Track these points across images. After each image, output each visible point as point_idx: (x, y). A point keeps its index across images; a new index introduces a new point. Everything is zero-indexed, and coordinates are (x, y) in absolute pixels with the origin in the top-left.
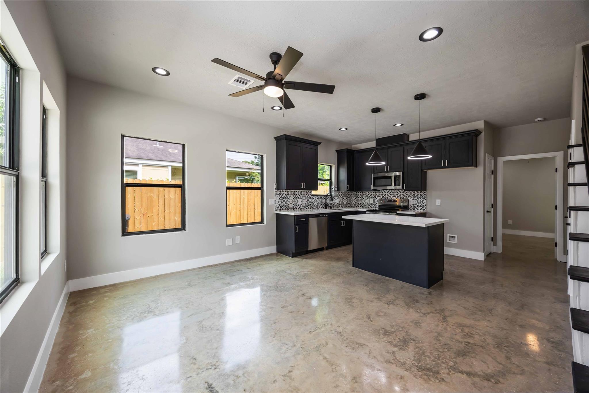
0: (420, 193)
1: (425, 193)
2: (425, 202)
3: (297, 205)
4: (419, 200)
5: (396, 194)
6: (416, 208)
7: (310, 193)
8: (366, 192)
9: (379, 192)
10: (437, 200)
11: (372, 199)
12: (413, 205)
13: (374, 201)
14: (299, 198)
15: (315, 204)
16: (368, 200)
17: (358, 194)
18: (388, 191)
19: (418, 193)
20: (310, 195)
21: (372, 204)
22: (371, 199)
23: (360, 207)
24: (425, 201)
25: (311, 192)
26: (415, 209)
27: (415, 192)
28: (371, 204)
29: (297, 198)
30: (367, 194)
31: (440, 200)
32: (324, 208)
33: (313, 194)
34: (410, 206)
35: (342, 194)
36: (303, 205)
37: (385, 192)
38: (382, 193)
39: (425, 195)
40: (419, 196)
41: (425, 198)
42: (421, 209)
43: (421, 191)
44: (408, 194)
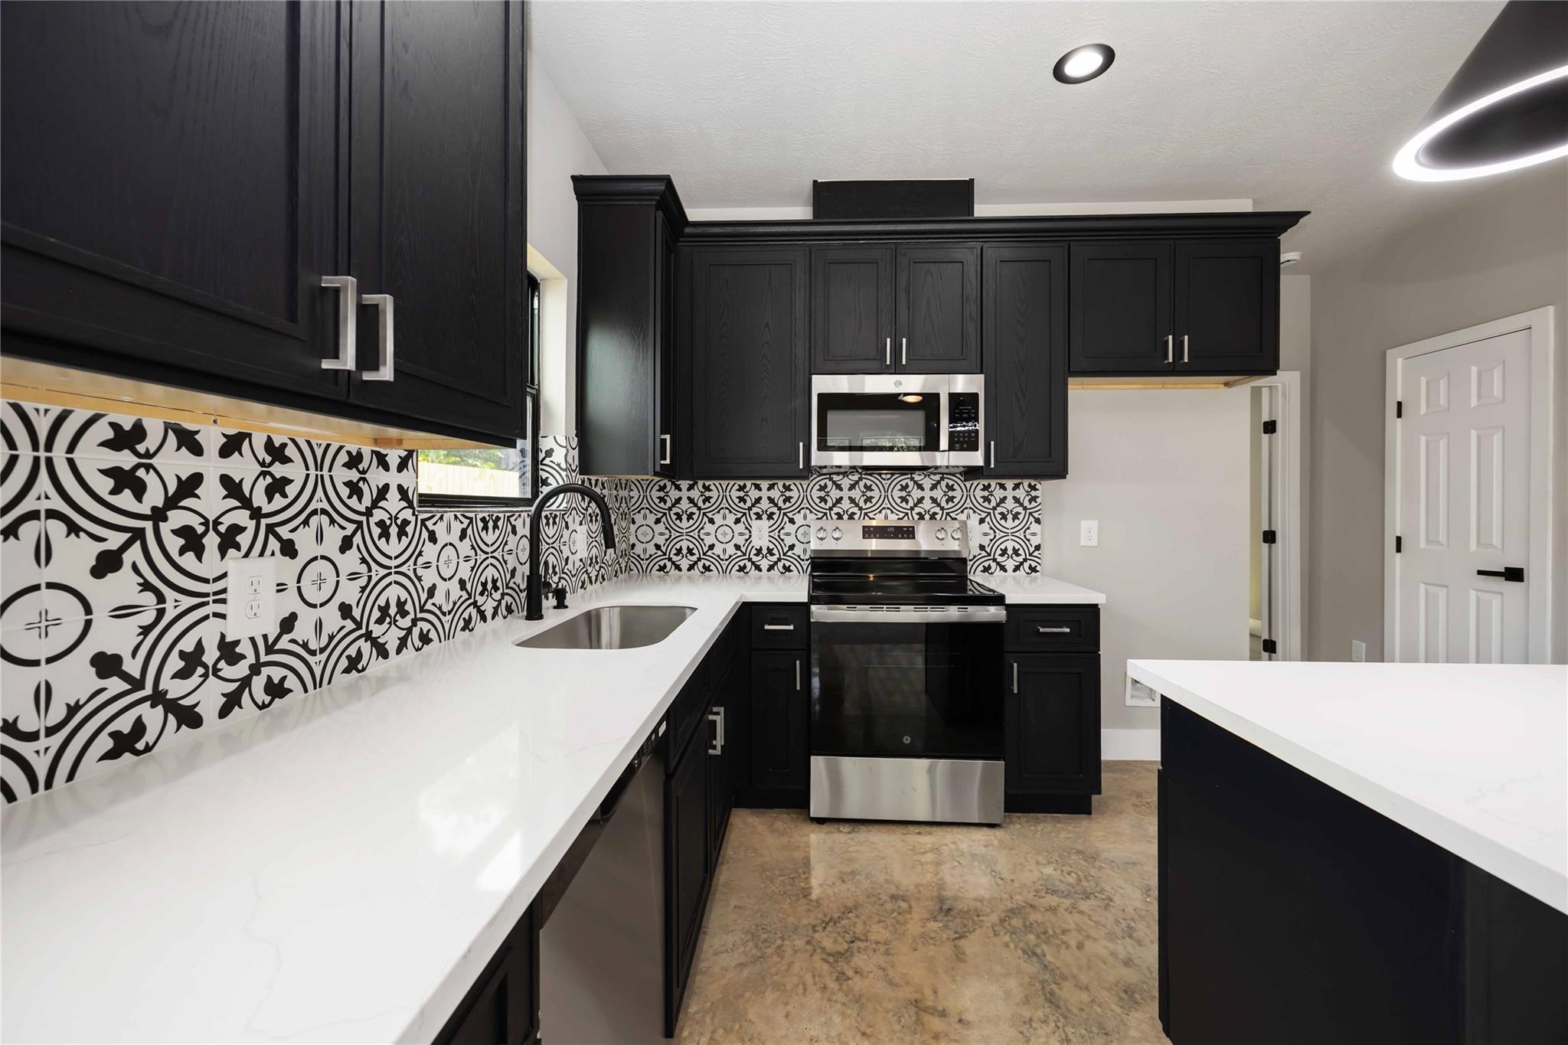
0: (1014, 489)
1: (1033, 493)
2: (1034, 534)
4: (1010, 523)
5: (897, 494)
6: (992, 565)
8: (724, 483)
9: (805, 483)
10: (1085, 524)
11: (765, 523)
12: (982, 547)
13: (775, 534)
16: (740, 528)
17: (674, 494)
19: (1005, 489)
21: (765, 551)
22: (755, 524)
23: (691, 568)
24: (1035, 528)
25: (403, 466)
26: (989, 567)
27: (990, 486)
28: (760, 552)
30: (735, 494)
31: (1093, 524)
33: (421, 490)
34: (966, 557)
37: (839, 487)
38: (823, 488)
39: (1033, 499)
40: (1010, 504)
41: (1036, 515)
42: (1017, 569)
43: (1017, 481)
44: (957, 494)
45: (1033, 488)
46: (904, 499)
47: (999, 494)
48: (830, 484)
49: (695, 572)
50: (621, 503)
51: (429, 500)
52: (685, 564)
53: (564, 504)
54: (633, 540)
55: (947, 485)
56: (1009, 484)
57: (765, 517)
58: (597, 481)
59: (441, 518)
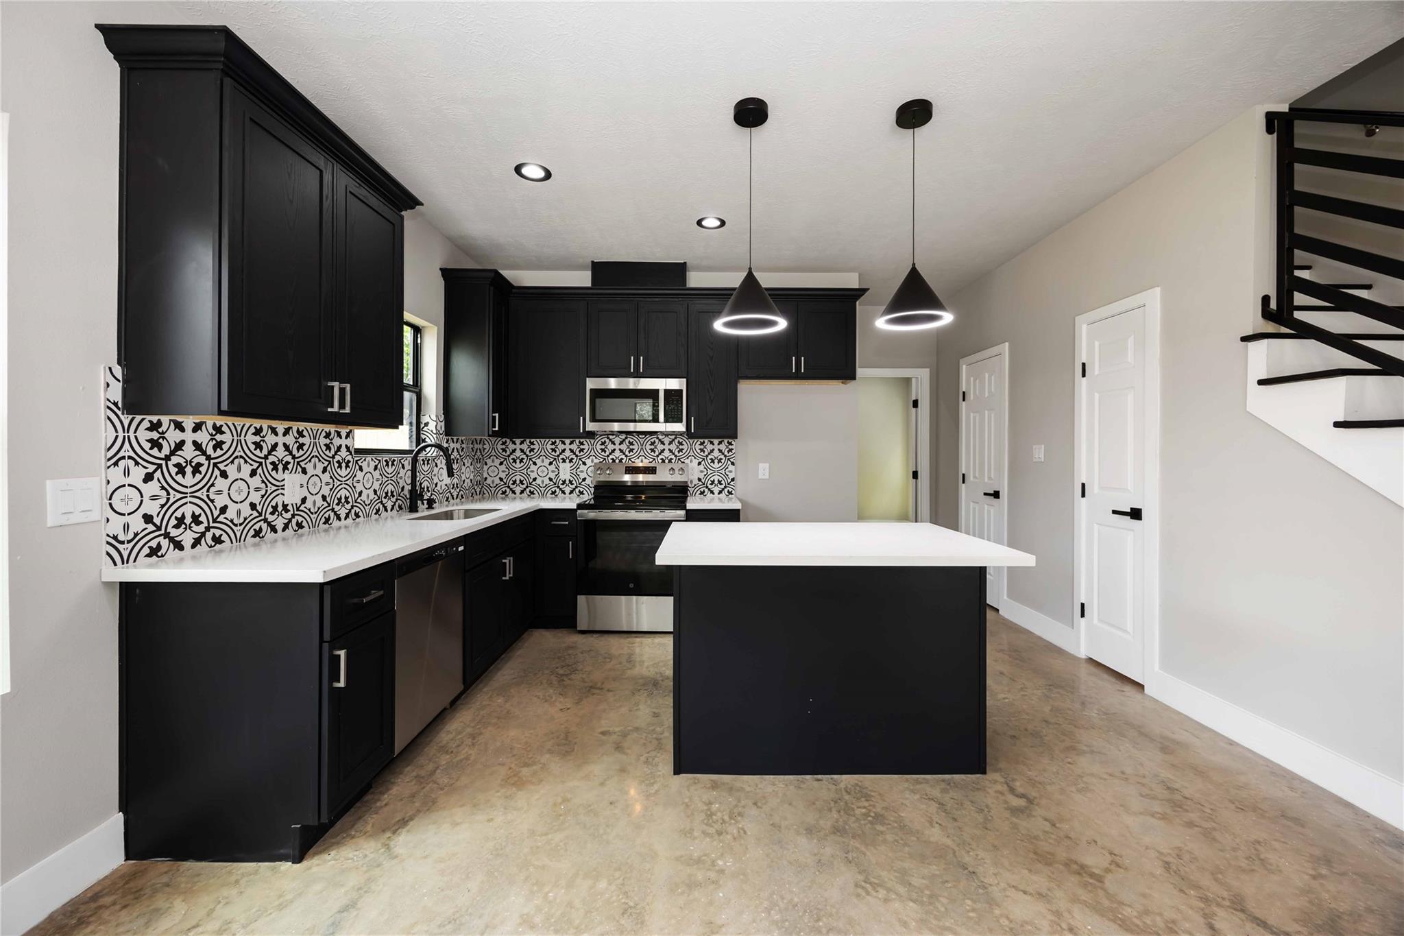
0: (719, 444)
1: (730, 447)
2: (731, 472)
3: (275, 508)
4: (716, 465)
5: (648, 447)
6: (706, 490)
7: (343, 442)
8: (543, 440)
9: (592, 441)
10: (761, 466)
11: (568, 465)
12: (700, 480)
13: (574, 471)
14: (285, 468)
15: (368, 496)
16: (552, 467)
17: (511, 447)
18: (624, 440)
19: (713, 444)
20: (344, 449)
21: (567, 482)
22: (561, 465)
24: (731, 468)
25: (347, 436)
26: (704, 492)
27: (704, 442)
28: (564, 482)
29: (275, 468)
30: (549, 447)
31: (766, 466)
32: (400, 507)
33: (356, 447)
34: (690, 486)
35: (458, 445)
36: (309, 504)
37: (613, 443)
38: (603, 444)
39: (730, 450)
40: (716, 453)
41: (732, 460)
42: (720, 492)
43: (720, 440)
44: (685, 447)
45: (730, 444)
46: (653, 450)
47: (710, 447)
48: (607, 441)
49: (525, 495)
50: (476, 452)
51: (360, 452)
52: (518, 490)
53: (435, 453)
54: (485, 475)
55: (679, 442)
56: (716, 441)
57: (567, 461)
58: (458, 439)
59: (365, 460)
